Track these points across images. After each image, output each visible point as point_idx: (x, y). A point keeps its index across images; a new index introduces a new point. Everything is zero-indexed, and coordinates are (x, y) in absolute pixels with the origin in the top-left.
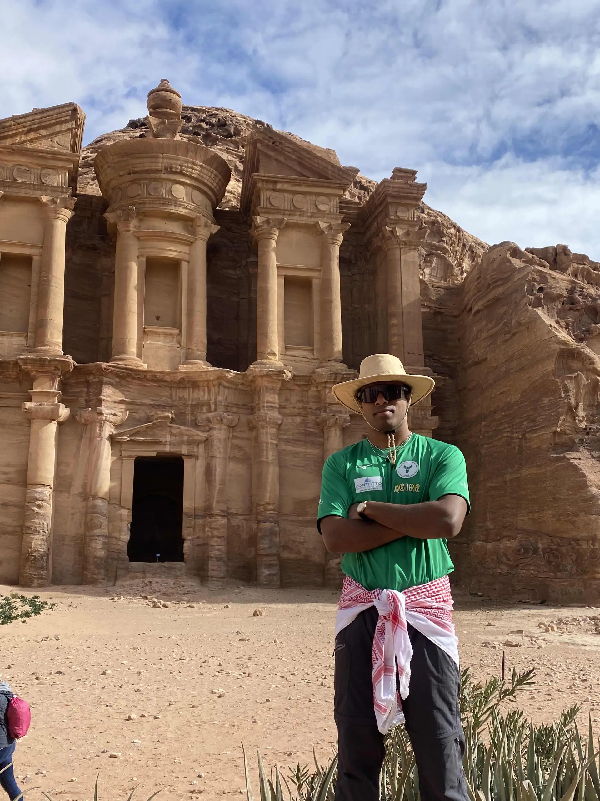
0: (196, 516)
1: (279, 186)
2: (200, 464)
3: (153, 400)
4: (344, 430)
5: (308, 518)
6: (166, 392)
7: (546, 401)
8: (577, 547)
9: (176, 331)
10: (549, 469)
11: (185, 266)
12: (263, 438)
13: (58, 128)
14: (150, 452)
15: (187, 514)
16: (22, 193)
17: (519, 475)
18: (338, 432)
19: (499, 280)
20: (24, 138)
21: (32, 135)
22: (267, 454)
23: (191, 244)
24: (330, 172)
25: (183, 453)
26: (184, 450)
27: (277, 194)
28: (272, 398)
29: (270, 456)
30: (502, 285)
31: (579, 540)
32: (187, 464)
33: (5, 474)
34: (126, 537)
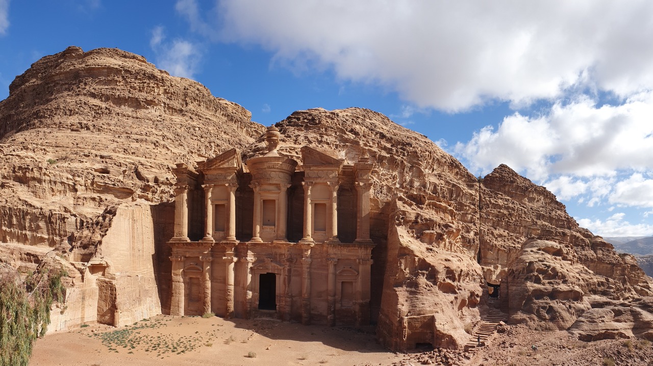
0: (280, 297)
2: (282, 277)
6: (270, 250)
9: (273, 227)
11: (277, 202)
12: (304, 269)
13: (230, 158)
14: (265, 272)
15: (277, 296)
16: (220, 183)
18: (333, 266)
23: (279, 193)
25: (276, 273)
27: (311, 172)
28: (307, 253)
32: (277, 277)
33: (220, 280)
34: (258, 303)
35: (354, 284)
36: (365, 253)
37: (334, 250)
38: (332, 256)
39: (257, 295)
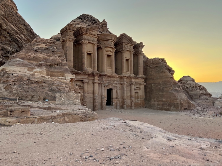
0: (115, 99)
1: (126, 44)
4: (134, 85)
5: (129, 99)
6: (110, 78)
8: (174, 104)
9: (111, 68)
10: (169, 93)
11: (112, 56)
12: (124, 86)
13: (96, 30)
14: (109, 88)
16: (91, 42)
17: (163, 94)
19: (157, 64)
20: (91, 31)
21: (92, 31)
22: (125, 89)
23: (112, 52)
26: (113, 88)
28: (125, 80)
32: (113, 90)
33: (90, 92)
34: (106, 102)
35: (139, 93)
36: (143, 81)
39: (106, 99)
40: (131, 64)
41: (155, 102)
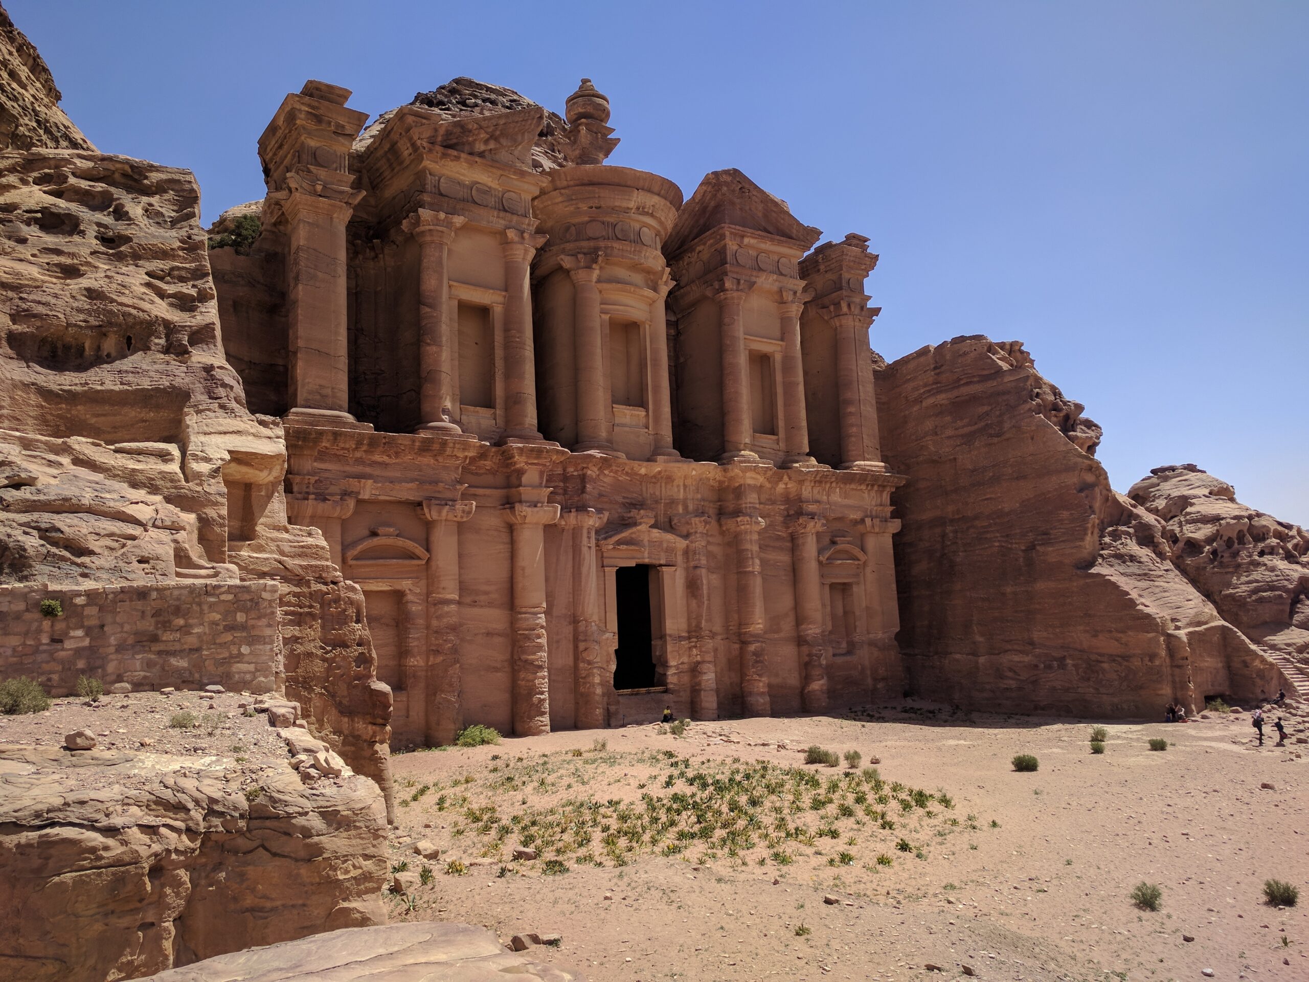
0: (681, 638)
1: (746, 242)
2: (680, 575)
3: (624, 498)
4: (817, 534)
5: (782, 635)
6: (637, 488)
7: (1065, 514)
8: (1125, 663)
9: (643, 412)
10: (1075, 584)
11: (646, 332)
12: (746, 546)
14: (630, 563)
15: (670, 636)
16: (484, 221)
17: (1030, 589)
18: (814, 536)
19: (974, 376)
20: (482, 146)
22: (753, 564)
23: (651, 302)
24: (795, 231)
25: (663, 562)
26: (662, 559)
27: (743, 251)
28: (752, 497)
29: (755, 566)
30: (979, 382)
31: (1129, 657)
32: (666, 576)
33: (486, 593)
35: (855, 589)
36: (879, 501)
37: (816, 491)
38: (812, 508)
39: (610, 640)
40: (789, 388)
41: (975, 654)
